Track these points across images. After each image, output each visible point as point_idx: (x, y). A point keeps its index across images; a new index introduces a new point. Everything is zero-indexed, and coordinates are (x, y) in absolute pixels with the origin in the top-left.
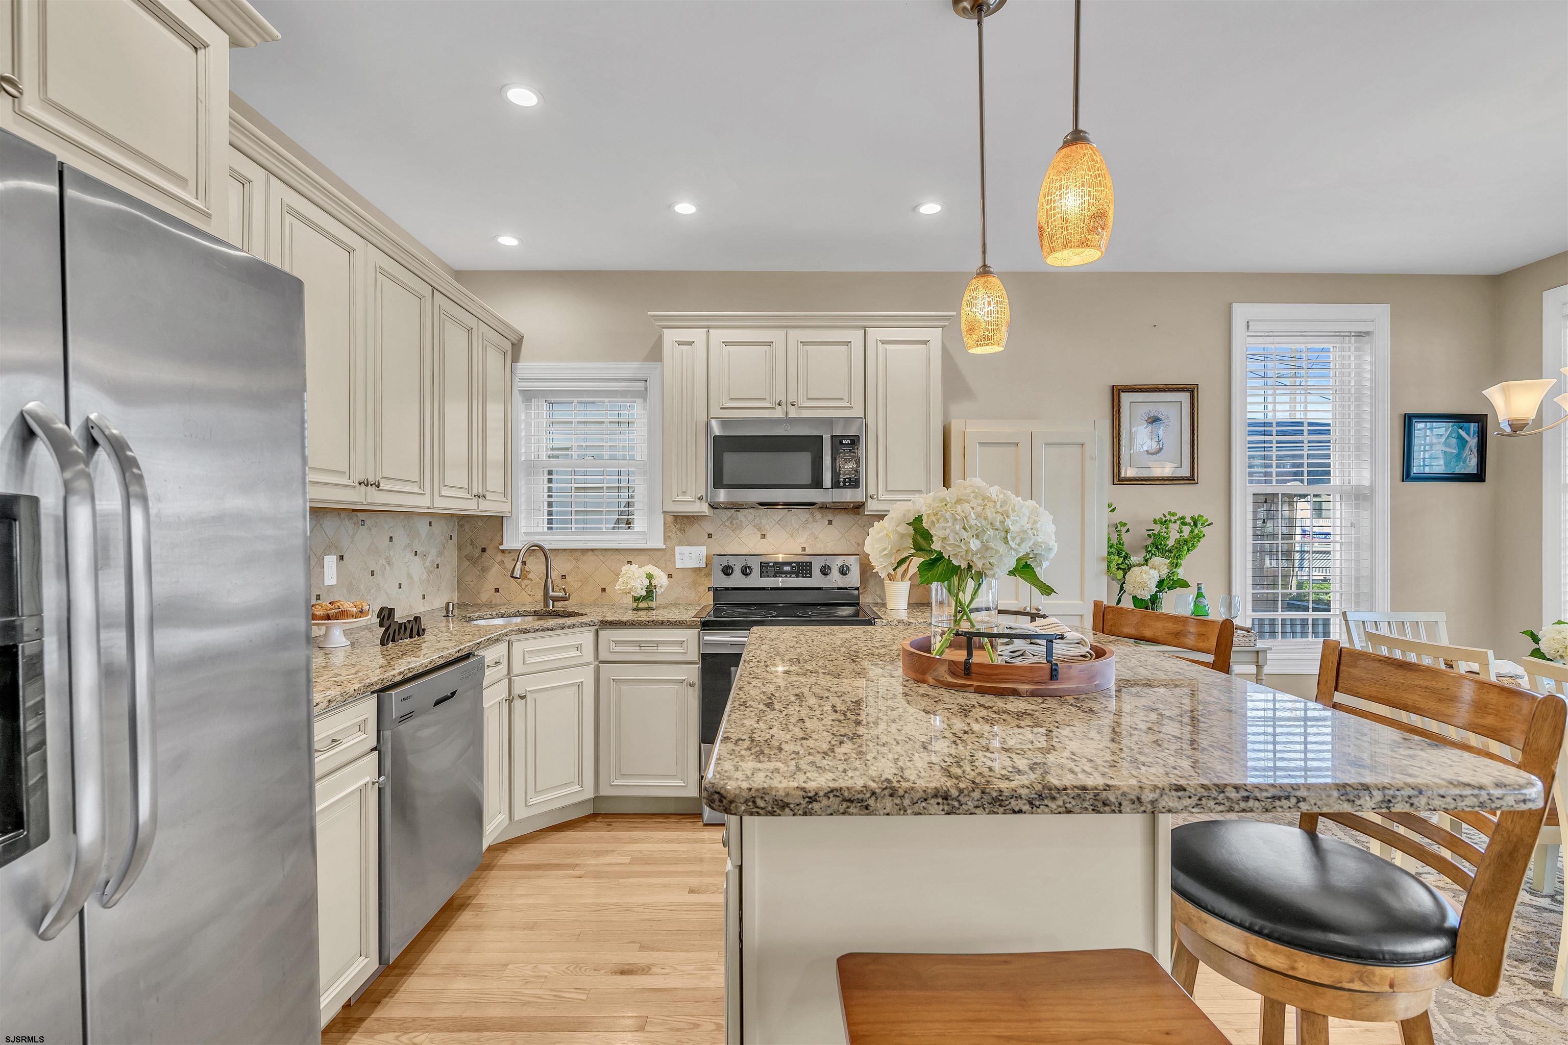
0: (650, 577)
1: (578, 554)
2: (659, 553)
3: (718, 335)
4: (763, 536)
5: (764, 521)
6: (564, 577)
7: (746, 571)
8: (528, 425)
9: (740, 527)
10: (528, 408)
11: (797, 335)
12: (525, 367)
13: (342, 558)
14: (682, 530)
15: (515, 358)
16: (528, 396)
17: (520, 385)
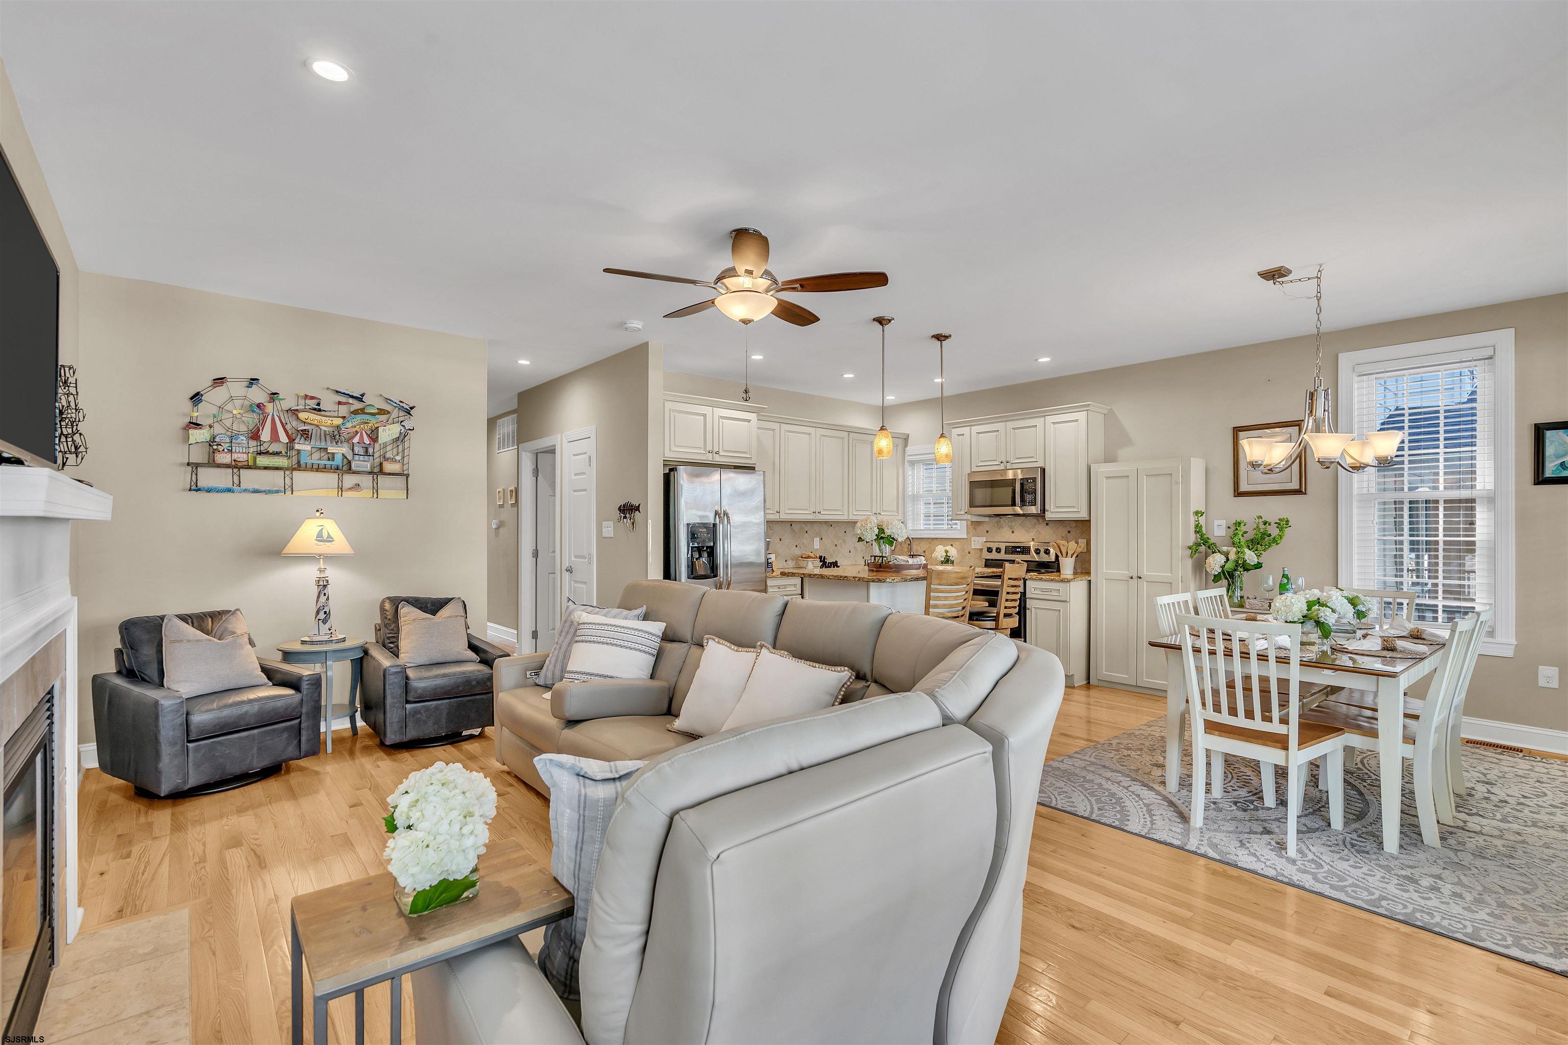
0: (947, 552)
1: (931, 540)
2: (965, 540)
3: (976, 429)
4: (1013, 532)
5: (1013, 524)
6: (925, 552)
7: (998, 550)
8: (913, 477)
9: (1000, 527)
10: (913, 469)
11: (1011, 425)
12: (909, 449)
13: (822, 539)
14: (975, 529)
15: (906, 445)
16: (913, 463)
17: (908, 458)
